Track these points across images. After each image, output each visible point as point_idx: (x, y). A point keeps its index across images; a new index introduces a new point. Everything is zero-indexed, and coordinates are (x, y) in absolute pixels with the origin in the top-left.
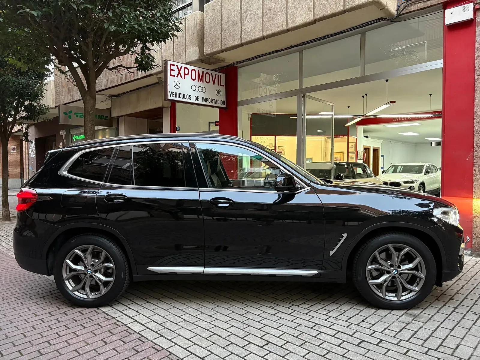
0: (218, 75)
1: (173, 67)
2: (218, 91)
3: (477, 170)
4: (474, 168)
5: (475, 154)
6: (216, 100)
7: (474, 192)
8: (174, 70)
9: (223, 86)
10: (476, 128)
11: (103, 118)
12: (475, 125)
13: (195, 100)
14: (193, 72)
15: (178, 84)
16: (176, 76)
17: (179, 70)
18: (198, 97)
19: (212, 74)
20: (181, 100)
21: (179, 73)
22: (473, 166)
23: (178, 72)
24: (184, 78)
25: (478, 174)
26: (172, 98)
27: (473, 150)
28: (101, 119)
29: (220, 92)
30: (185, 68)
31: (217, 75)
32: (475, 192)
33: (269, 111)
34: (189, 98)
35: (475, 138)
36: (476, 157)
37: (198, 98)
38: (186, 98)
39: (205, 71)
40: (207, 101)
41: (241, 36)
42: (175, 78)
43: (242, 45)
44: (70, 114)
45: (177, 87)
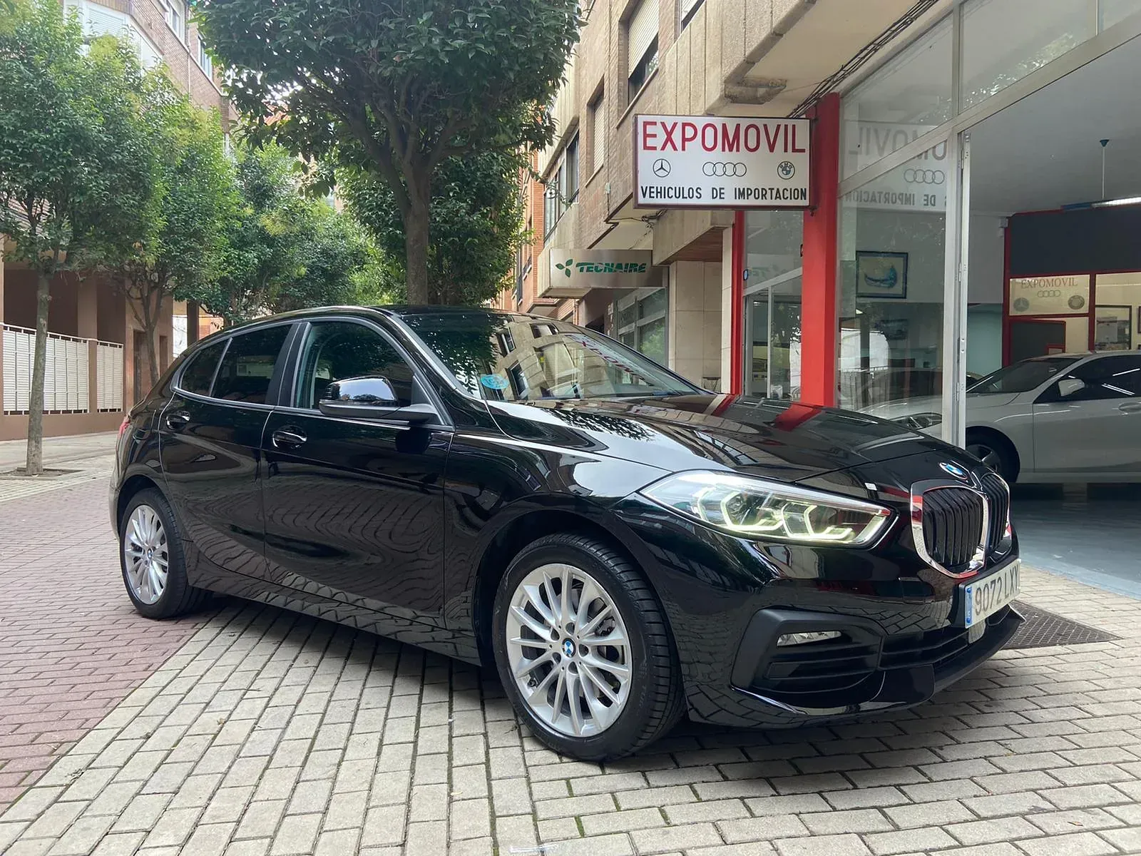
0: (786, 126)
1: (650, 130)
2: (786, 168)
6: (778, 191)
8: (654, 136)
9: (803, 151)
11: (635, 270)
13: (713, 198)
14: (710, 131)
15: (666, 166)
16: (659, 147)
17: (669, 134)
18: (720, 189)
19: (765, 126)
20: (674, 201)
21: (669, 139)
23: (665, 136)
24: (683, 149)
26: (647, 200)
28: (630, 271)
29: (792, 169)
30: (684, 125)
31: (782, 128)
34: (695, 194)
37: (722, 191)
38: (686, 195)
39: (744, 123)
40: (748, 195)
41: (771, 12)
42: (658, 154)
43: (777, 35)
44: (568, 267)
45: (661, 173)
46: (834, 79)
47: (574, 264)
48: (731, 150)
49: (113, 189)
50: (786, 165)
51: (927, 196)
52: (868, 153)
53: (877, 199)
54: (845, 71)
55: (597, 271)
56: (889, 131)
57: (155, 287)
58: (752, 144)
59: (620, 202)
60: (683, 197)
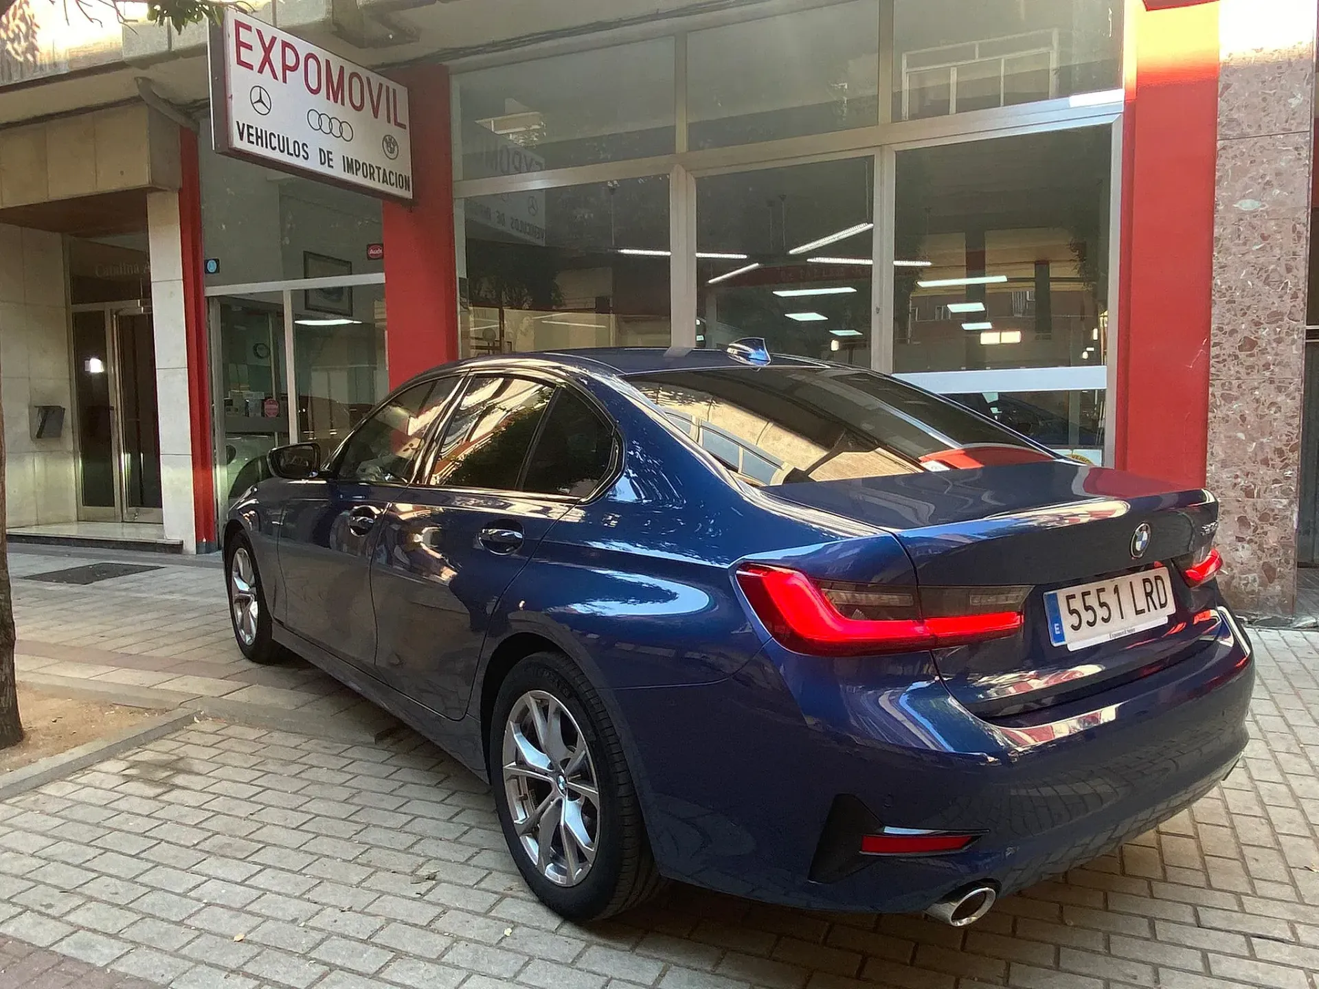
0: (388, 88)
1: (244, 36)
2: (389, 142)
3: (1218, 394)
4: (1211, 390)
5: (1214, 351)
6: (384, 170)
7: (1209, 455)
8: (249, 47)
9: (404, 126)
10: (1219, 283)
12: (1214, 274)
13: (322, 164)
14: (311, 61)
15: (265, 99)
16: (257, 67)
17: (267, 50)
18: (329, 152)
19: (369, 81)
20: (277, 155)
21: (267, 60)
22: (1207, 384)
23: (263, 54)
24: (285, 81)
25: (1220, 405)
26: (246, 146)
27: (1209, 340)
30: (285, 45)
31: (384, 89)
32: (1212, 454)
33: (529, 225)
34: (302, 153)
35: (1215, 311)
36: (1217, 360)
37: (330, 156)
38: (291, 151)
39: (348, 68)
40: (357, 170)
42: (253, 77)
45: (259, 106)
46: (461, 51)
48: (336, 100)
50: (389, 140)
60: (288, 153)
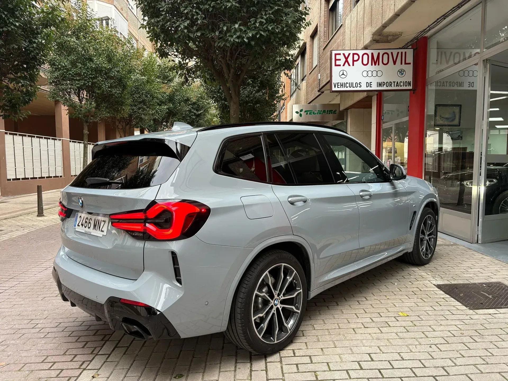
0: (402, 53)
1: (338, 57)
2: (401, 72)
6: (397, 83)
8: (340, 60)
9: (410, 64)
11: (332, 113)
13: (367, 87)
14: (365, 56)
15: (345, 73)
16: (342, 65)
18: (370, 83)
19: (392, 53)
20: (349, 89)
23: (345, 60)
24: (353, 65)
26: (336, 89)
28: (329, 114)
29: (404, 73)
30: (354, 54)
31: (400, 53)
34: (359, 85)
37: (371, 84)
38: (354, 86)
39: (382, 52)
40: (383, 85)
41: (394, 5)
42: (341, 68)
43: (397, 15)
44: (301, 113)
45: (343, 76)
46: (425, 31)
47: (304, 111)
48: (375, 65)
49: (111, 87)
50: (401, 71)
51: (470, 82)
52: (441, 63)
53: (445, 85)
54: (430, 28)
55: (314, 114)
56: (451, 53)
57: (127, 124)
58: (385, 62)
59: (324, 83)
60: (353, 87)
